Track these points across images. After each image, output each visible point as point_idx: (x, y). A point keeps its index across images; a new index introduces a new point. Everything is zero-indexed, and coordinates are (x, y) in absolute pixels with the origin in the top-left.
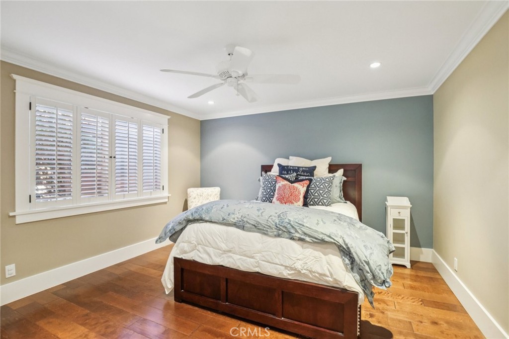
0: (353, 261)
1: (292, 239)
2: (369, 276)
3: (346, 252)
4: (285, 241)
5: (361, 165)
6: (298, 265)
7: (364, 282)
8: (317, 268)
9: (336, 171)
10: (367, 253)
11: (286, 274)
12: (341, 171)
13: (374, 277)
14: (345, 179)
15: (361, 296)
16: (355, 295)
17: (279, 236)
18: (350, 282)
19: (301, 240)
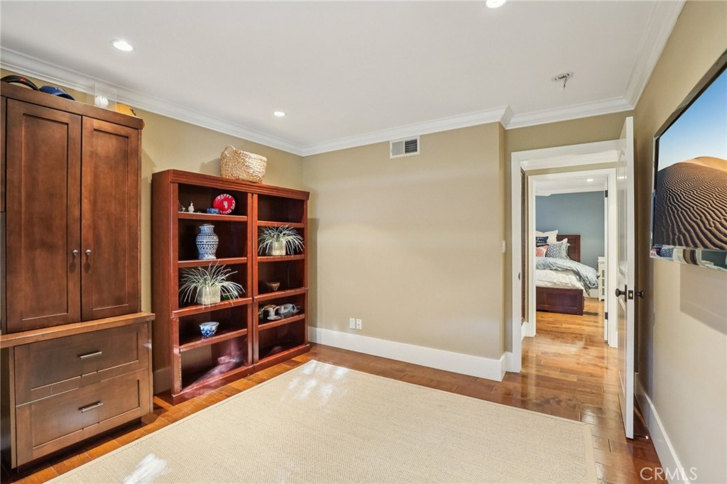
0: (580, 277)
1: (551, 270)
2: (588, 282)
3: (577, 273)
4: (548, 271)
5: (579, 236)
6: (555, 281)
7: (585, 285)
8: (564, 281)
9: (562, 240)
10: (587, 274)
11: (549, 285)
12: (566, 240)
13: (590, 283)
14: (569, 245)
15: (584, 291)
16: (582, 290)
17: (544, 269)
18: (580, 285)
19: (556, 270)
